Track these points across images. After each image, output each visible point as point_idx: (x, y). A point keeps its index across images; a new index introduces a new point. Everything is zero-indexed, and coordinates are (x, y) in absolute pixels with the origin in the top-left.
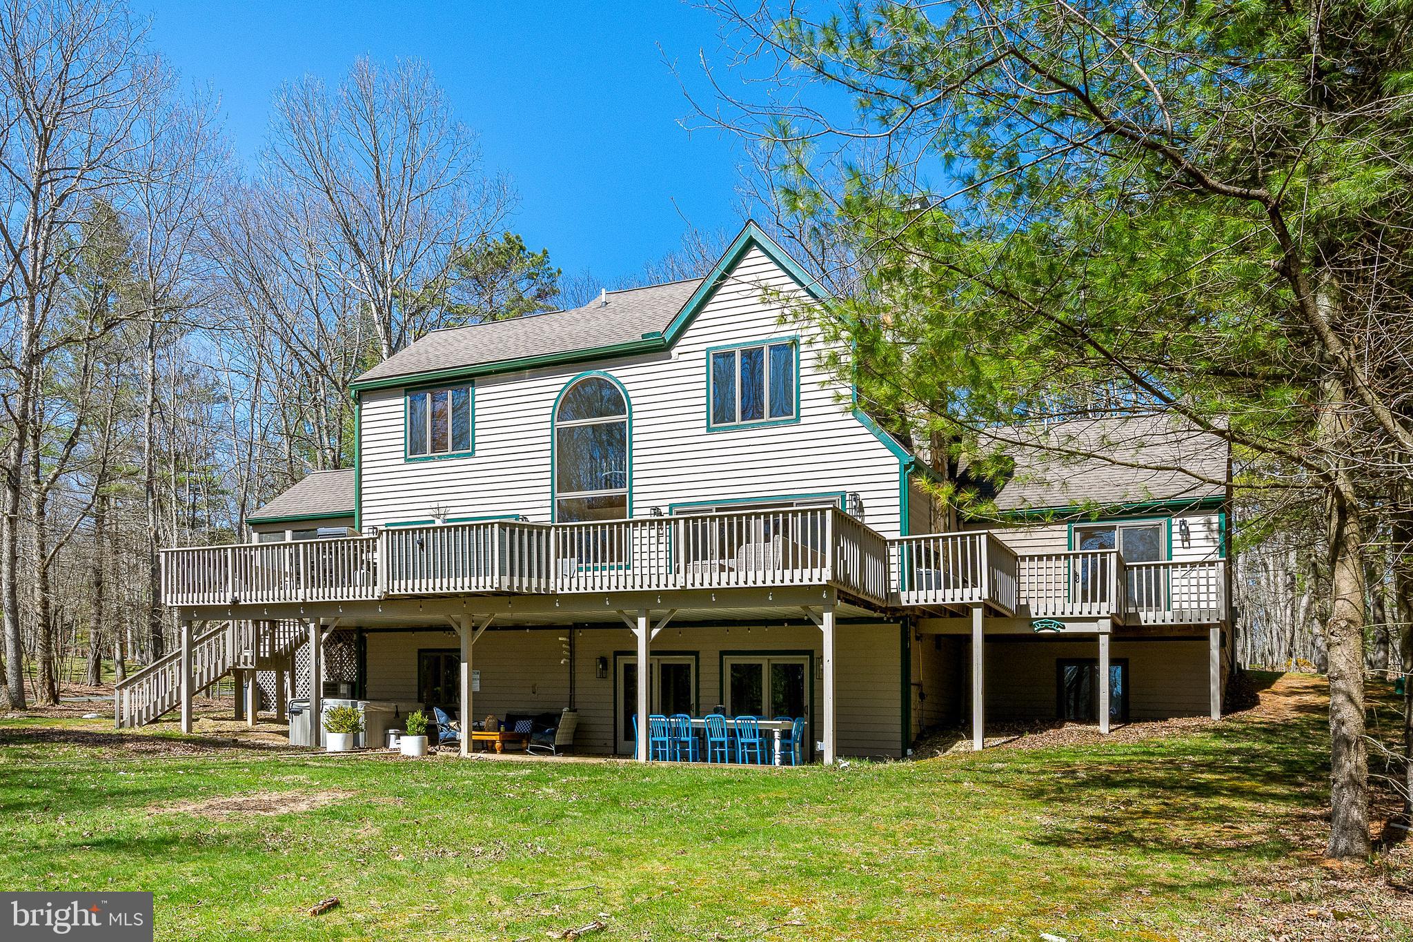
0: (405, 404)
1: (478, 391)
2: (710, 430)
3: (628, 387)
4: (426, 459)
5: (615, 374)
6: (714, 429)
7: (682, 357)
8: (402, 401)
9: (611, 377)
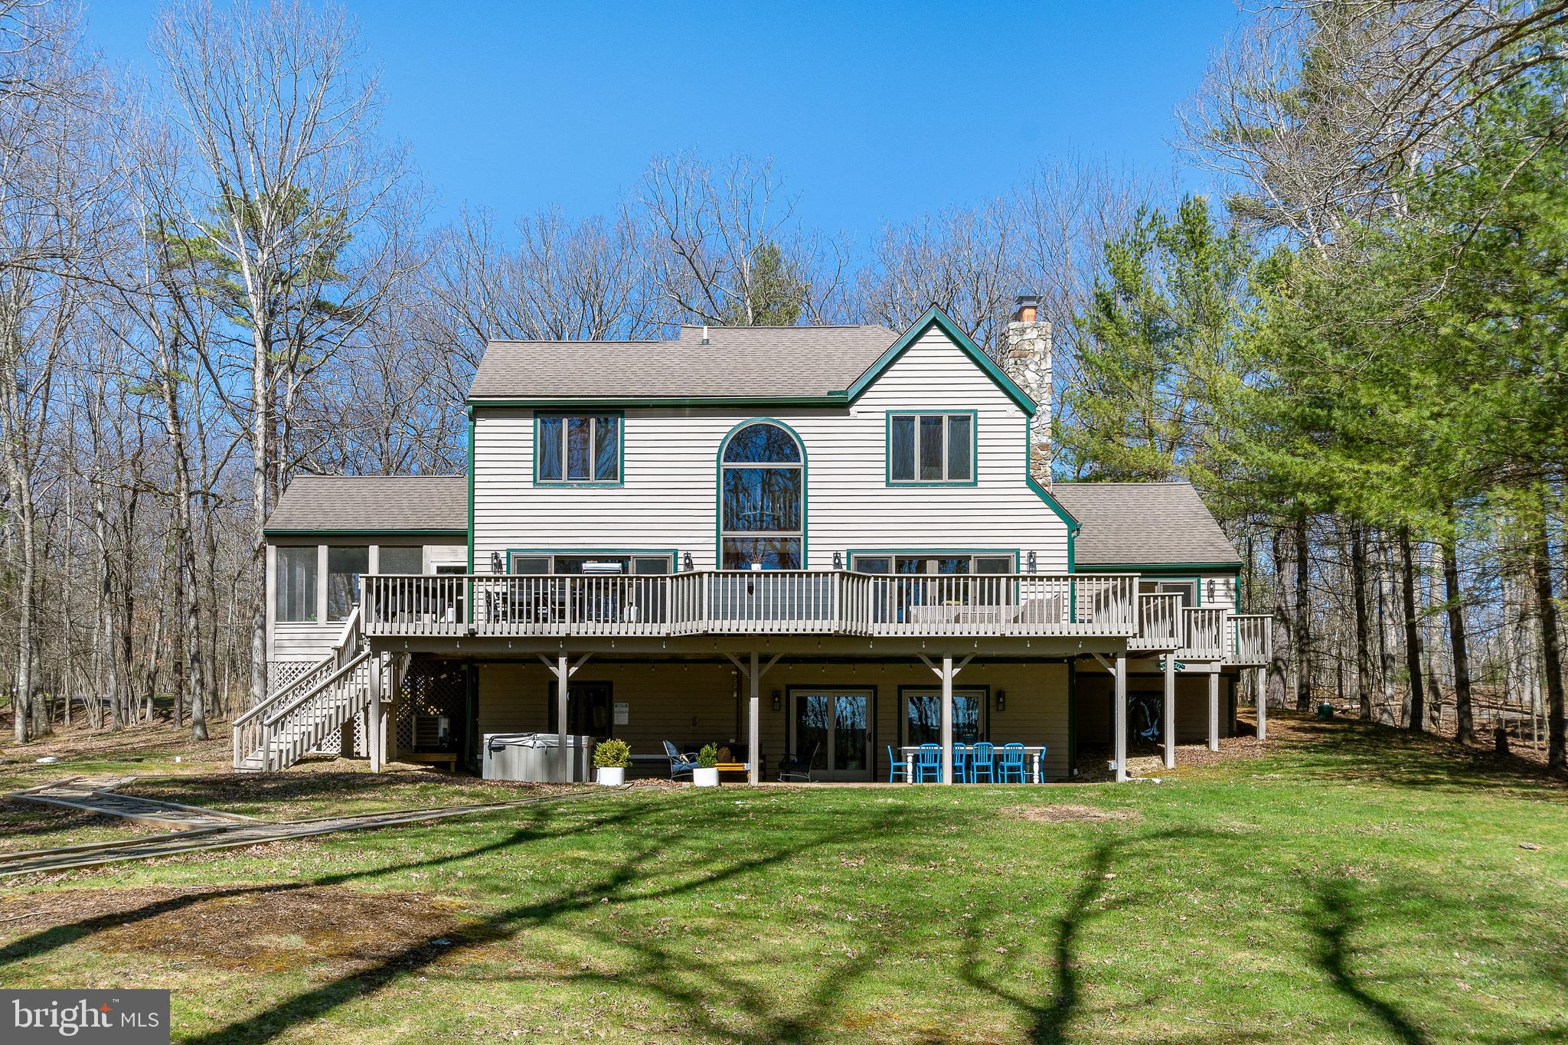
0: (535, 426)
1: (627, 422)
2: (888, 485)
3: (803, 437)
4: (563, 486)
5: (789, 423)
6: (893, 485)
7: (860, 416)
8: (531, 422)
9: (786, 426)
